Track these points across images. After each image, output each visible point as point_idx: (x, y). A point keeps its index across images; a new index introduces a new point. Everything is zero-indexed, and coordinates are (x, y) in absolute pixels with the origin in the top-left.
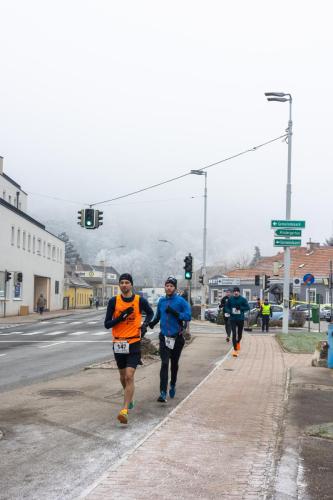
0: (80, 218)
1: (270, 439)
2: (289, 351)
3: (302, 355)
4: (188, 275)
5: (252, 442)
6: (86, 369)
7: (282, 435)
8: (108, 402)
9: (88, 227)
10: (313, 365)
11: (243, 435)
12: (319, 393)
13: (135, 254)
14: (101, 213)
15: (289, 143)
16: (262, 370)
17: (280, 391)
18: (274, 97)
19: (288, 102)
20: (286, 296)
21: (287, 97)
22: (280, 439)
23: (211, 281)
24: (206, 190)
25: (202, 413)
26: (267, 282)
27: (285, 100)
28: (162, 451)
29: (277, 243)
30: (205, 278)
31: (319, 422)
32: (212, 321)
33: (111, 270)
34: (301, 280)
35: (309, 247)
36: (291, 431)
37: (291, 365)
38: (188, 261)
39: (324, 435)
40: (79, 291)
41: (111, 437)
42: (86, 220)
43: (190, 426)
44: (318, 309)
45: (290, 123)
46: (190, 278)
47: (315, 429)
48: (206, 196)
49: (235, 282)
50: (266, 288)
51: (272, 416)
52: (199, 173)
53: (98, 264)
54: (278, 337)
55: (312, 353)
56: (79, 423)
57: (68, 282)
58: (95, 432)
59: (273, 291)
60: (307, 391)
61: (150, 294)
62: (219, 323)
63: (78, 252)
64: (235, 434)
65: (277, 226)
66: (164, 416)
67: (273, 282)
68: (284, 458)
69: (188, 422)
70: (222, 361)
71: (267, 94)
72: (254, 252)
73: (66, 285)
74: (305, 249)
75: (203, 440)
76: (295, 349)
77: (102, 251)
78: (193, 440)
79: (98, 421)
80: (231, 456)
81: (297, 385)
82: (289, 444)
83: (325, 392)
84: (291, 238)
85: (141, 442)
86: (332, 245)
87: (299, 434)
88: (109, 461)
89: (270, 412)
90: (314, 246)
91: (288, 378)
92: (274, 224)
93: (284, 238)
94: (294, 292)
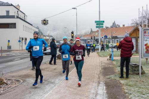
0: (42, 22)
1: (96, 80)
2: (101, 56)
5: (91, 81)
6: (45, 63)
8: (52, 72)
9: (45, 25)
10: (108, 60)
12: (109, 67)
14: (48, 21)
16: (93, 62)
17: (99, 67)
20: (100, 42)
22: (99, 80)
26: (94, 38)
28: (67, 84)
29: (97, 27)
31: (109, 75)
33: (51, 36)
34: (104, 37)
35: (105, 28)
36: (102, 77)
37: (101, 60)
38: (72, 33)
39: (111, 78)
41: (53, 81)
43: (74, 77)
46: (73, 38)
47: (108, 77)
48: (77, 15)
49: (86, 38)
50: (94, 39)
51: (97, 74)
52: (75, 8)
53: (47, 35)
54: (98, 53)
55: (107, 57)
58: (48, 80)
59: (96, 41)
60: (106, 67)
63: (42, 32)
64: (86, 79)
67: (96, 38)
68: (100, 85)
72: (91, 30)
76: (102, 56)
78: (75, 81)
79: (49, 77)
80: (86, 85)
81: (103, 65)
82: (101, 81)
83: (111, 67)
84: (101, 26)
85: (61, 82)
86: (112, 27)
87: (104, 78)
88: (52, 87)
89: (96, 73)
90: (107, 28)
91: (101, 64)
92: (96, 22)
93: (99, 26)
94: (102, 40)
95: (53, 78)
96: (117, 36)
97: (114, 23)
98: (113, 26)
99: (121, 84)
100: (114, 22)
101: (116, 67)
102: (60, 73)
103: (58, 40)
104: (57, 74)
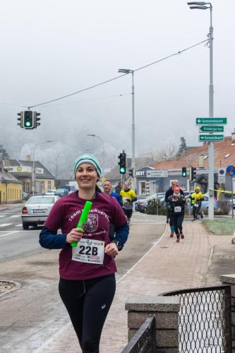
0: (19, 119)
2: (213, 233)
3: (224, 236)
4: (122, 171)
9: (28, 128)
10: (233, 243)
11: (180, 282)
12: (234, 261)
14: (39, 114)
15: (211, 47)
19: (209, 9)
20: (211, 186)
21: (208, 6)
23: (138, 173)
24: (133, 87)
26: (193, 173)
27: (206, 8)
29: (202, 138)
30: (134, 171)
32: (142, 211)
34: (225, 170)
35: (233, 137)
36: (212, 280)
37: (215, 244)
38: (123, 158)
40: (9, 186)
42: (26, 121)
43: (142, 278)
45: (211, 29)
46: (124, 173)
48: (133, 93)
49: (163, 174)
50: (193, 178)
52: (127, 71)
53: (24, 158)
54: (204, 223)
57: (1, 178)
59: (199, 182)
60: (226, 260)
62: (149, 213)
65: (201, 123)
67: (199, 172)
69: (141, 276)
70: (158, 242)
71: (189, 4)
72: (181, 143)
74: (230, 139)
75: (153, 284)
76: (219, 231)
81: (218, 256)
84: (215, 134)
89: (197, 271)
91: (212, 251)
92: (199, 121)
93: (208, 134)
94: (220, 182)
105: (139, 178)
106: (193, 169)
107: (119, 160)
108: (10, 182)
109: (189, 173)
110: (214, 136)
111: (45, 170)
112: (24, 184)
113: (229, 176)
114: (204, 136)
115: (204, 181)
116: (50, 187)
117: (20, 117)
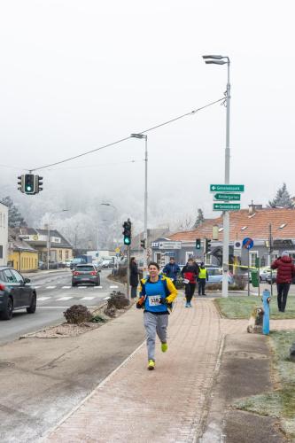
0: (19, 183)
1: (194, 413)
2: (226, 317)
3: (238, 321)
4: (127, 241)
5: (177, 417)
6: (21, 338)
7: (208, 409)
8: (39, 374)
9: (29, 193)
10: (249, 332)
11: (169, 409)
12: (251, 362)
13: (79, 217)
14: (41, 178)
15: (228, 107)
16: (197, 337)
17: (212, 360)
18: (212, 60)
19: (226, 65)
20: (226, 260)
21: (226, 60)
22: (205, 413)
23: (154, 244)
24: (146, 153)
25: (130, 386)
26: (208, 246)
27: (223, 63)
28: (85, 428)
29: (216, 207)
30: (147, 242)
31: (247, 394)
33: (56, 233)
34: (241, 242)
35: (251, 209)
36: (217, 404)
37: (227, 332)
38: (127, 227)
39: (250, 409)
40: (23, 255)
41: (35, 414)
42: (26, 186)
43: (116, 399)
44: (258, 273)
45: (229, 86)
46: (129, 244)
47: (241, 401)
48: (146, 160)
49: (177, 246)
50: (207, 250)
51: (201, 388)
52: (140, 136)
53: (43, 228)
54: (216, 302)
55: (248, 319)
56: (5, 398)
57: (12, 246)
58: (20, 408)
59: (215, 254)
60: (239, 360)
61: (94, 257)
63: (22, 216)
64: (160, 408)
65: (216, 190)
66: (92, 388)
67: (214, 244)
68: (207, 434)
69: (115, 395)
71: (204, 57)
72: (198, 214)
73: (9, 249)
74: (247, 211)
75: (128, 415)
76: (232, 314)
77: (47, 215)
78: (118, 415)
79: (25, 395)
80: (153, 432)
81: (230, 354)
82: (213, 419)
83: (258, 360)
84: (231, 202)
85: (65, 418)
86: (274, 207)
87: (225, 407)
88: (29, 439)
89: (199, 384)
90: (256, 208)
91: (222, 346)
92: (213, 188)
93: (223, 202)
94: (235, 254)
95: (41, 401)
96: (290, 241)
97: (282, 193)
98: (278, 200)
99: (284, 433)
100: (284, 188)
101: (274, 362)
102: (68, 381)
103: (79, 247)
104: (56, 385)
105: (155, 249)
106: (208, 241)
107: (123, 229)
108: (23, 250)
109: (203, 245)
110: (230, 205)
111: (63, 239)
112: (40, 253)
113: (245, 250)
114: (218, 205)
115: (220, 253)
116: (67, 257)
117: (19, 181)
